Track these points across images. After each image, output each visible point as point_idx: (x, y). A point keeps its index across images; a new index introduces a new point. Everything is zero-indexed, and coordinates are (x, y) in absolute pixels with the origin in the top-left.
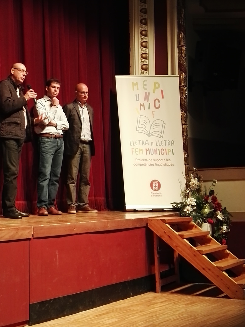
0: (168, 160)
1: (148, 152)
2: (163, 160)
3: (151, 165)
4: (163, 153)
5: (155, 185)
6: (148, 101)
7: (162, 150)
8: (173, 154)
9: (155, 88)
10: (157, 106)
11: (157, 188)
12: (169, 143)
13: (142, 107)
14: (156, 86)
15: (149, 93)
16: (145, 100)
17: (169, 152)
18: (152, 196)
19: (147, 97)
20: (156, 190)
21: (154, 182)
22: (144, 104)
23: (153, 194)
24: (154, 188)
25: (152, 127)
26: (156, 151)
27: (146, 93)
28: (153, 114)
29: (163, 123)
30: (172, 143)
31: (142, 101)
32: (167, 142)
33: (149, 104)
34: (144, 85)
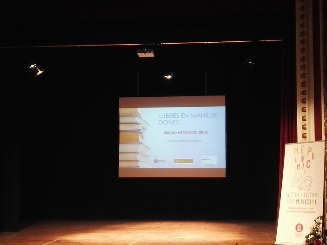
0: (311, 209)
1: (298, 202)
2: (308, 208)
3: (299, 212)
4: (308, 203)
5: (299, 227)
8: (315, 204)
9: (309, 151)
10: (308, 166)
11: (300, 230)
12: (313, 195)
13: (299, 167)
14: (310, 149)
15: (304, 156)
16: (301, 162)
17: (312, 202)
18: (295, 236)
19: (303, 159)
20: (299, 232)
21: (298, 225)
22: (300, 165)
23: (296, 235)
24: (298, 230)
25: (303, 182)
26: (303, 202)
27: (302, 156)
28: (305, 172)
29: (311, 179)
30: (315, 195)
32: (312, 194)
34: (302, 150)
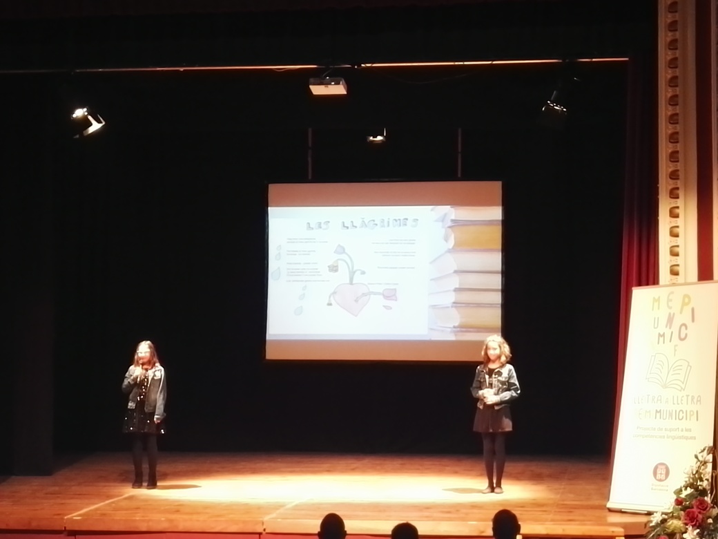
1: (658, 415)
2: (680, 430)
3: (661, 437)
4: (681, 418)
5: (661, 471)
6: (670, 328)
7: (681, 412)
8: (697, 420)
9: (684, 304)
10: (683, 336)
11: (663, 477)
12: (692, 400)
13: (661, 339)
17: (691, 416)
19: (670, 320)
20: (660, 480)
21: (660, 467)
22: (664, 334)
23: (654, 487)
24: (659, 476)
25: (671, 373)
26: (671, 415)
27: (670, 314)
28: (675, 350)
29: (688, 365)
30: (697, 401)
31: (662, 329)
32: (690, 398)
33: (672, 333)
34: (669, 300)
